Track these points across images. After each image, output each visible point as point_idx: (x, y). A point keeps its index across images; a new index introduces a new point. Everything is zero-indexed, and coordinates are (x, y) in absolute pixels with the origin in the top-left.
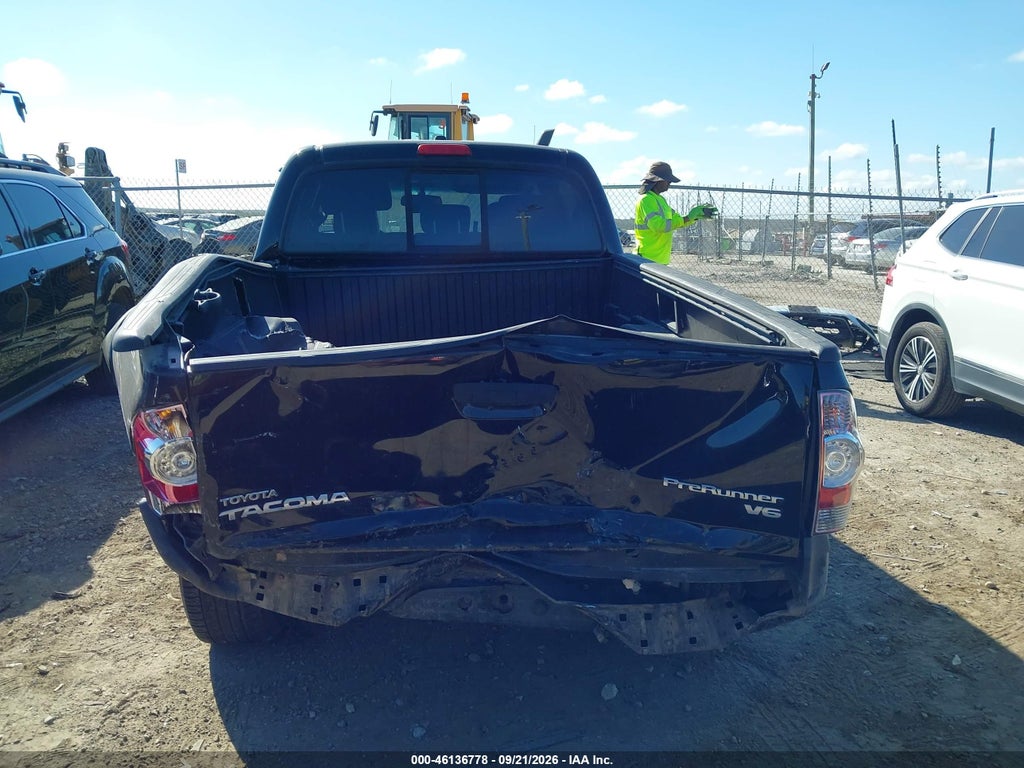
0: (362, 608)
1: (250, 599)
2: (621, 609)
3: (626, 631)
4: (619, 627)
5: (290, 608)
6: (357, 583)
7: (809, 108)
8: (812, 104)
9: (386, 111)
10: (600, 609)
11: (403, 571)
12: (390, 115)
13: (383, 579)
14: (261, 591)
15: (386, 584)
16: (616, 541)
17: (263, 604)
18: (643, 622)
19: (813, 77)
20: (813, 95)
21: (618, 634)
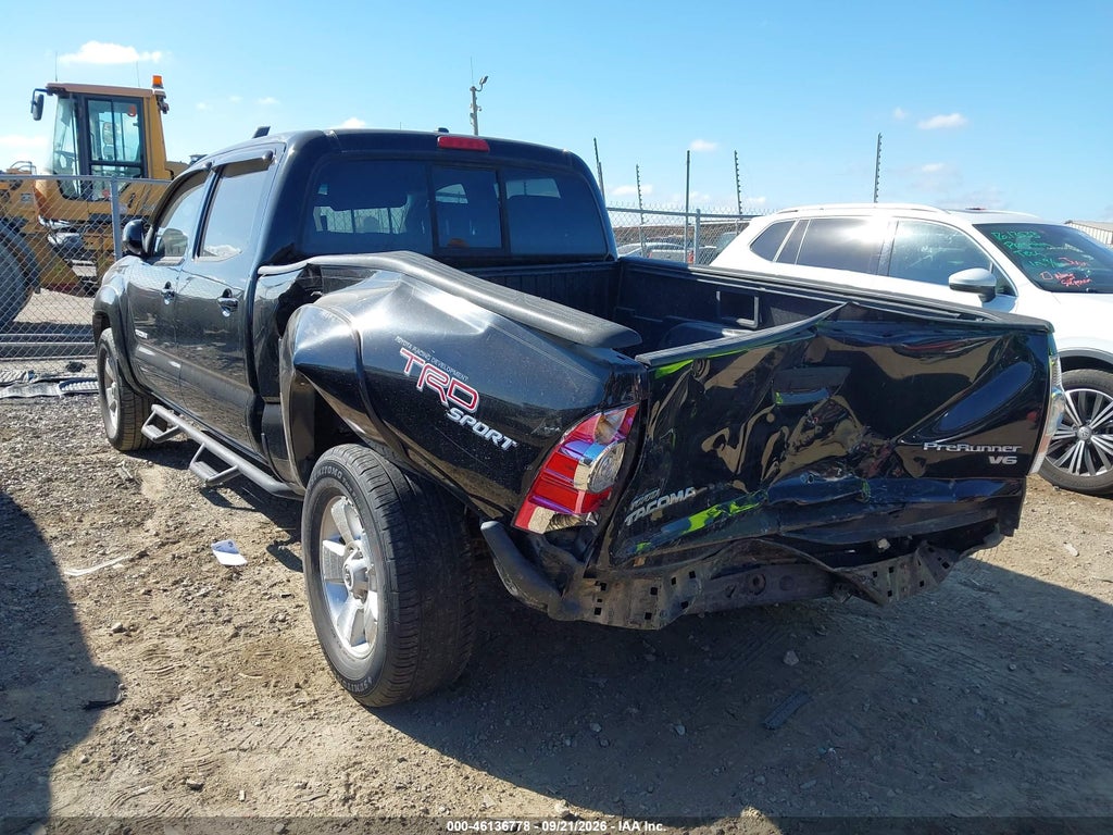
0: (685, 605)
1: (588, 616)
2: (873, 567)
3: (878, 586)
4: (873, 583)
5: (626, 617)
6: (674, 581)
7: (472, 121)
8: (474, 116)
9: (53, 90)
11: (709, 563)
12: (58, 96)
13: (692, 575)
14: (599, 605)
15: (696, 579)
16: (884, 505)
17: (601, 619)
18: (888, 575)
19: (474, 89)
20: (475, 107)
21: (872, 590)
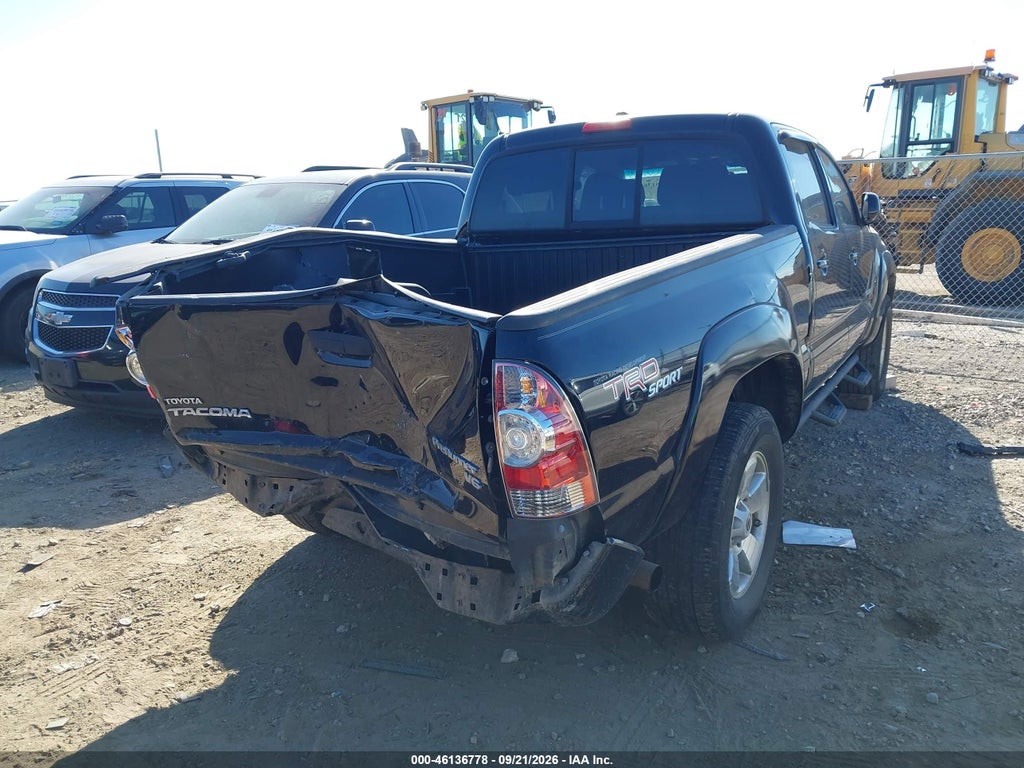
2: (427, 559)
3: (428, 579)
4: (423, 574)
6: (276, 487)
9: (887, 83)
10: (412, 553)
11: (303, 485)
12: (892, 87)
13: (291, 488)
18: (441, 576)
